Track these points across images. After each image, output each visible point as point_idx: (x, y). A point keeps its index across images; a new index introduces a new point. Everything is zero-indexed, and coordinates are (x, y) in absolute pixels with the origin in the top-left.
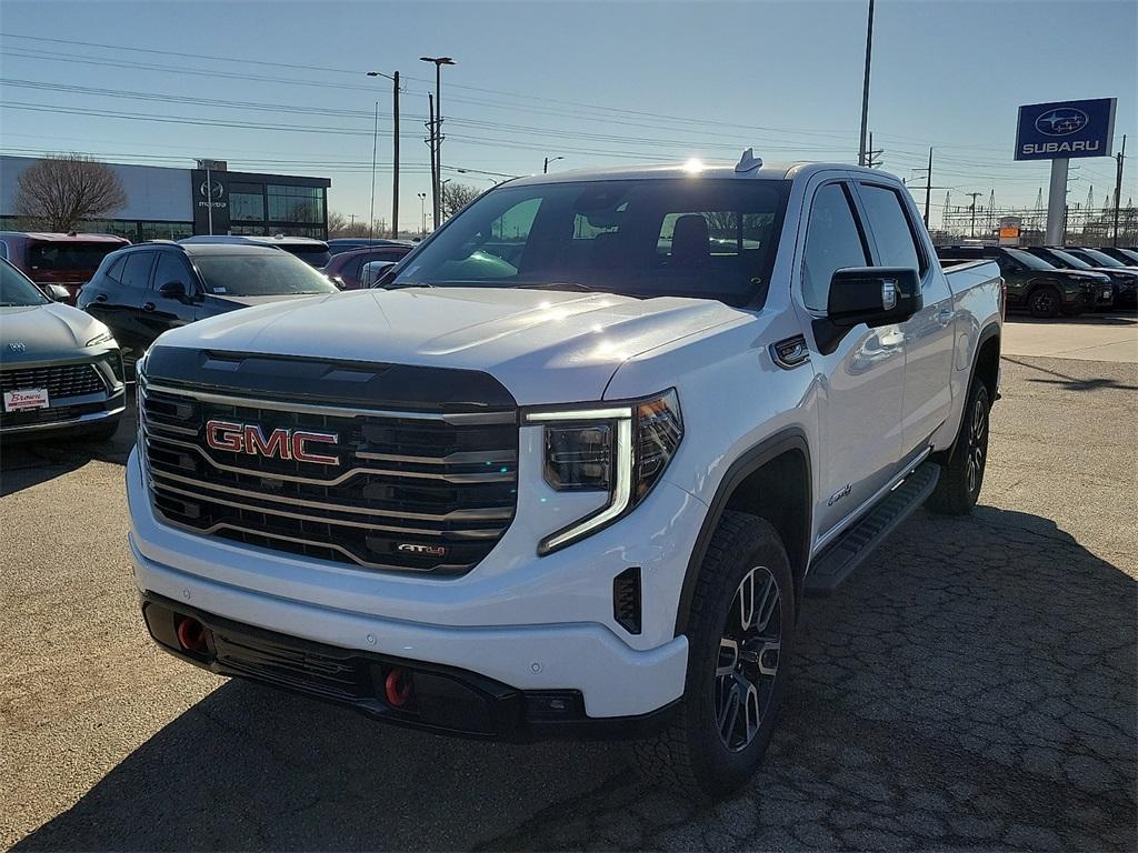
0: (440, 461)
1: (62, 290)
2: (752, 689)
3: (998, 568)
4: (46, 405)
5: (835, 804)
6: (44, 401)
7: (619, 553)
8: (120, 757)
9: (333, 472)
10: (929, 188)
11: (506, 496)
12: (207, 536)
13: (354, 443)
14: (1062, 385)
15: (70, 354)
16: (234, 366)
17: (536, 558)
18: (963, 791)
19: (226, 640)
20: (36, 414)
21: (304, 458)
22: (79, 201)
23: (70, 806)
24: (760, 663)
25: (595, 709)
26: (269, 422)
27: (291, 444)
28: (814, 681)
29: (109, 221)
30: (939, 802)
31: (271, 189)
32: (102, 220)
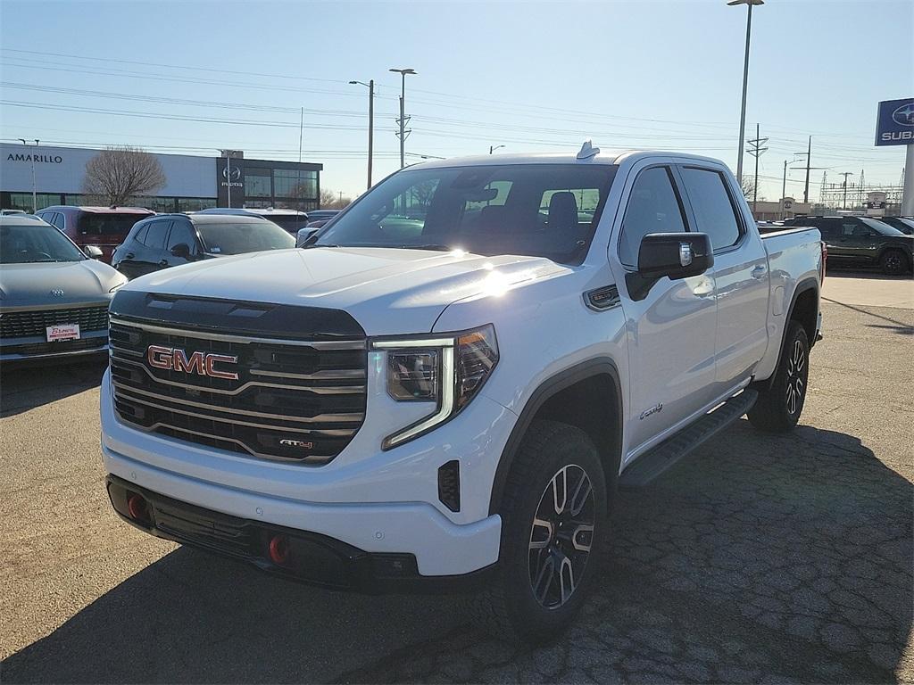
0: (309, 377)
1: (97, 250)
2: (566, 560)
3: (804, 475)
4: (78, 337)
5: (629, 653)
6: (76, 334)
7: (443, 448)
8: (91, 599)
9: (236, 384)
10: (808, 169)
11: (357, 404)
12: (150, 433)
13: (249, 363)
14: (895, 330)
15: (98, 298)
16: (169, 305)
17: (381, 452)
18: (734, 647)
19: (161, 511)
20: (70, 344)
21: (214, 374)
22: (131, 183)
23: (49, 633)
24: (574, 541)
25: (425, 569)
26: (191, 346)
27: (204, 363)
28: (633, 560)
29: (153, 197)
30: (713, 655)
31: (277, 172)
32: (148, 197)
